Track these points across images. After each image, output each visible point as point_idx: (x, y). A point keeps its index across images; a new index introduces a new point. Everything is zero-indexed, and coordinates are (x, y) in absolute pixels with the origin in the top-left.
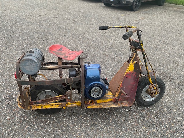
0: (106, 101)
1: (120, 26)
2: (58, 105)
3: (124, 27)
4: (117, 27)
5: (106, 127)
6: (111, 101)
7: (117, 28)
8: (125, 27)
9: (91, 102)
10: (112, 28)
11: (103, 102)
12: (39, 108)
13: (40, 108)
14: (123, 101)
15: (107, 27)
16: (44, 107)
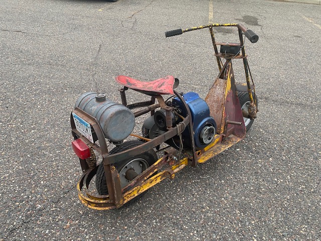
0: (214, 144)
1: (201, 27)
2: (160, 177)
3: (207, 27)
4: (196, 28)
5: (223, 181)
6: (218, 143)
7: (195, 31)
8: (209, 27)
9: (199, 153)
10: (188, 31)
11: (210, 147)
12: (134, 195)
13: (136, 195)
14: (229, 137)
15: (181, 30)
16: (142, 189)
